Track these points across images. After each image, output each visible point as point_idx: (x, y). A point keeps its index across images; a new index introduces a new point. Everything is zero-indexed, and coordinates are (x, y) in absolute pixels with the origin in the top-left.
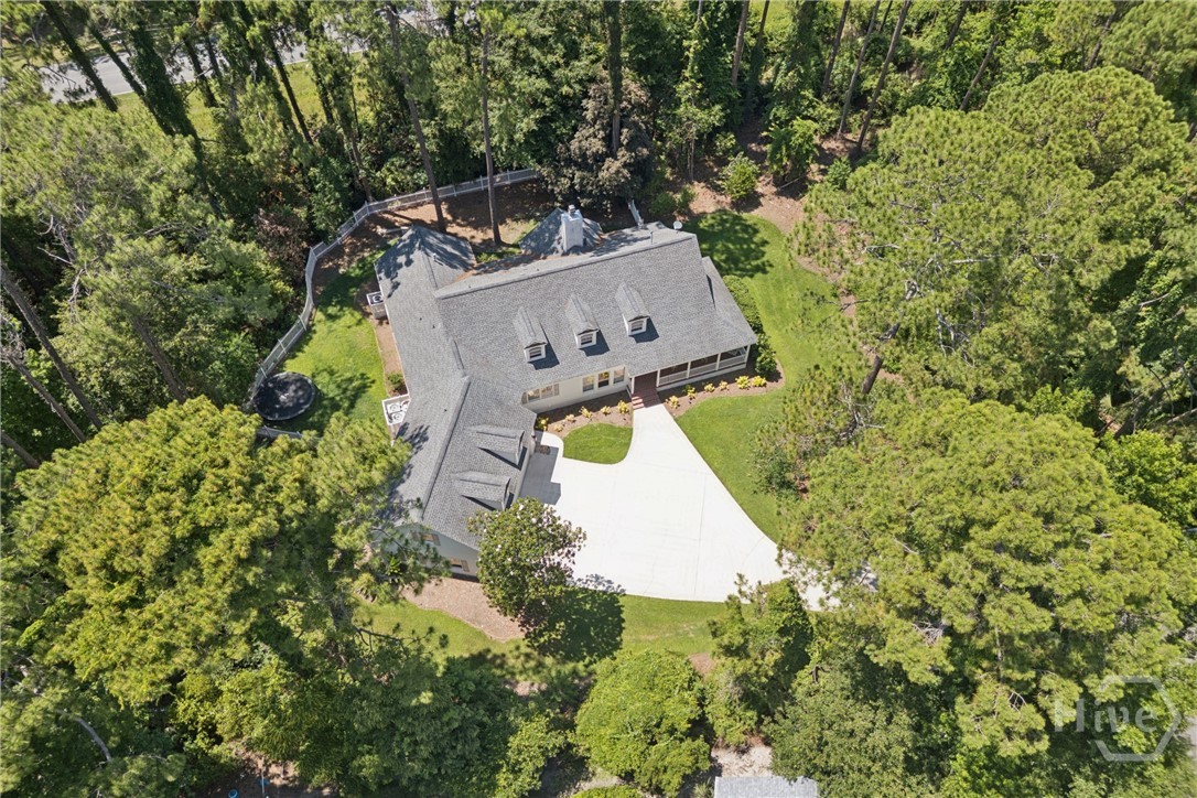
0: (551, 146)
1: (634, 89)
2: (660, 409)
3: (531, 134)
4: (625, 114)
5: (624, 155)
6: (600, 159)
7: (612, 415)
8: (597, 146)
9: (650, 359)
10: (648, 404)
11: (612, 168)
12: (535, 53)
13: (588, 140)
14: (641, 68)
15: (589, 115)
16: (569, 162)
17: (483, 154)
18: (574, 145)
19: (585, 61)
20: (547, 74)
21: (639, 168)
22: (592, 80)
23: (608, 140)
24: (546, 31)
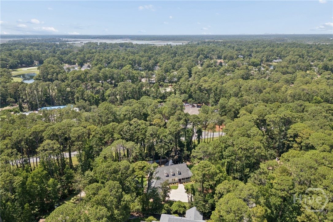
0: (168, 155)
1: (178, 148)
2: (182, 184)
3: (166, 153)
4: (177, 151)
5: (177, 156)
6: (174, 156)
7: (176, 185)
8: (174, 154)
9: (181, 177)
10: (180, 184)
11: (176, 157)
12: (167, 144)
13: (173, 154)
14: (179, 147)
15: (173, 151)
16: (171, 157)
17: (160, 156)
18: (171, 155)
19: (173, 145)
20: (168, 146)
21: (179, 157)
22: (173, 147)
23: (175, 154)
24: (168, 141)
